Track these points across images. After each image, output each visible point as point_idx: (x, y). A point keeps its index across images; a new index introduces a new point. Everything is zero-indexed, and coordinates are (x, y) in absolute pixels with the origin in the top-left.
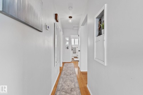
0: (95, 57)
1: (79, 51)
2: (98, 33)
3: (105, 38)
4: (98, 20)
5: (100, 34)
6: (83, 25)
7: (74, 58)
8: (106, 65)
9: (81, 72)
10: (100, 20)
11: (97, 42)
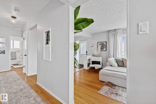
0: (44, 58)
1: (25, 55)
2: (46, 42)
3: (50, 46)
4: (46, 34)
5: (47, 43)
6: (31, 29)
7: (12, 65)
8: (50, 61)
9: (29, 76)
10: (48, 34)
11: (45, 48)
